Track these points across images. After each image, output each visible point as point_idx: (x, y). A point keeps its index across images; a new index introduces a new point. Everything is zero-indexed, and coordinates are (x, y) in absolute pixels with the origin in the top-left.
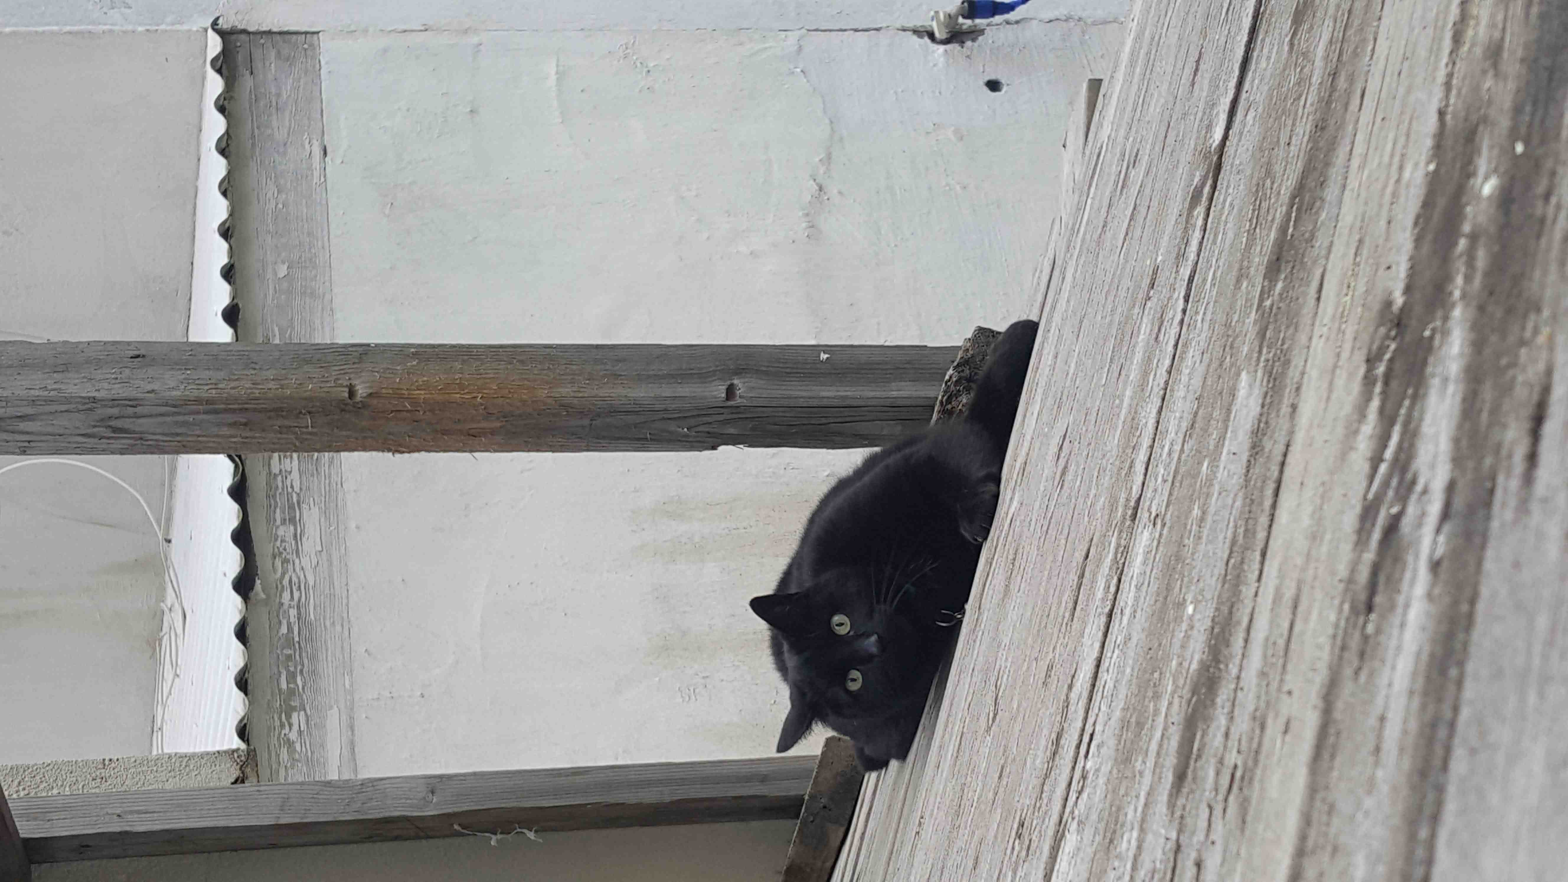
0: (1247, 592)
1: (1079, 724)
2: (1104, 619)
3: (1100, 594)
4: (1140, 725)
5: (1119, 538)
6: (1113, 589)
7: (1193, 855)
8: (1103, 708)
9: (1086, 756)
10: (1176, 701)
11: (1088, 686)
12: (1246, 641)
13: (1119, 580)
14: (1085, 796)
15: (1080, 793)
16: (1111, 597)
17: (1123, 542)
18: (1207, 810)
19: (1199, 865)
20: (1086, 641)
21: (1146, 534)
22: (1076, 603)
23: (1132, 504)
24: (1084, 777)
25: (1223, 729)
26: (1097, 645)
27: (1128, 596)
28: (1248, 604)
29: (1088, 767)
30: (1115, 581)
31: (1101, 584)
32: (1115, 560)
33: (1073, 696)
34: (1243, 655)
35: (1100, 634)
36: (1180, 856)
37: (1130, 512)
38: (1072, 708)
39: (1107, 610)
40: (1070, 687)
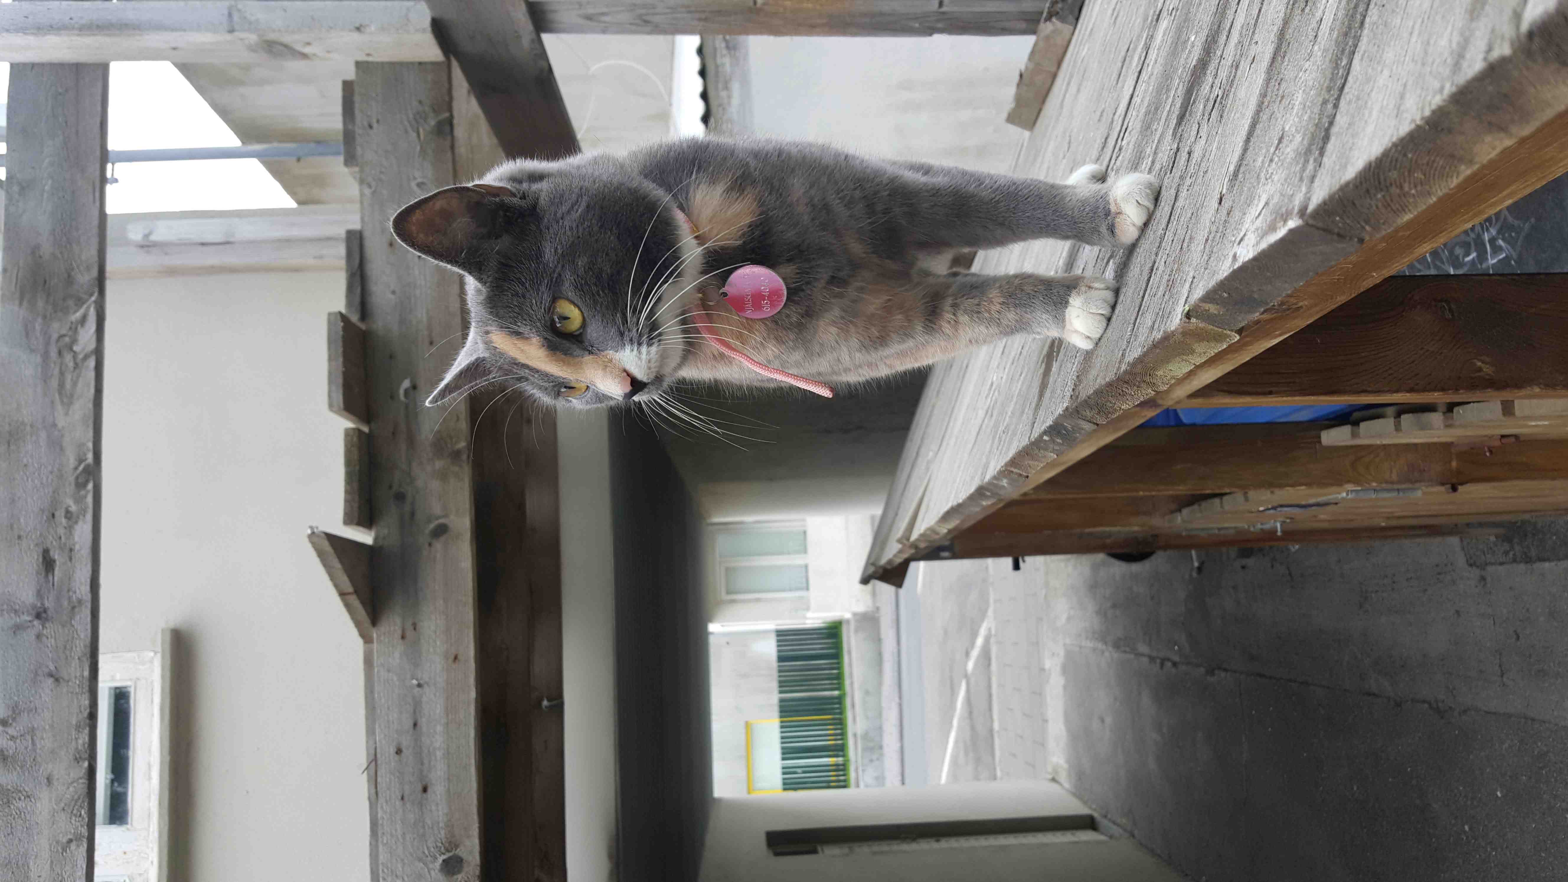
0: (1230, 13)
1: (1119, 128)
2: (1136, 74)
3: (1134, 64)
4: (1157, 109)
5: (1149, 30)
6: (1143, 59)
7: (1187, 149)
8: (1134, 114)
9: (1122, 139)
10: (1181, 84)
11: (1125, 109)
12: (1228, 37)
13: (1147, 53)
14: (1120, 158)
15: (1117, 157)
16: (1141, 62)
17: (1150, 33)
18: (1197, 126)
19: (1189, 153)
20: (1126, 88)
21: (1166, 22)
22: (1120, 75)
23: (1157, 13)
24: (1120, 149)
25: (1210, 84)
26: (1132, 89)
27: (1152, 55)
28: (1231, 18)
29: (1123, 144)
30: (1145, 53)
31: (1136, 58)
32: (1146, 43)
33: (1116, 117)
34: (1225, 44)
35: (1134, 82)
36: (1179, 154)
37: (1155, 17)
38: (1115, 123)
39: (1139, 69)
40: (1114, 114)
